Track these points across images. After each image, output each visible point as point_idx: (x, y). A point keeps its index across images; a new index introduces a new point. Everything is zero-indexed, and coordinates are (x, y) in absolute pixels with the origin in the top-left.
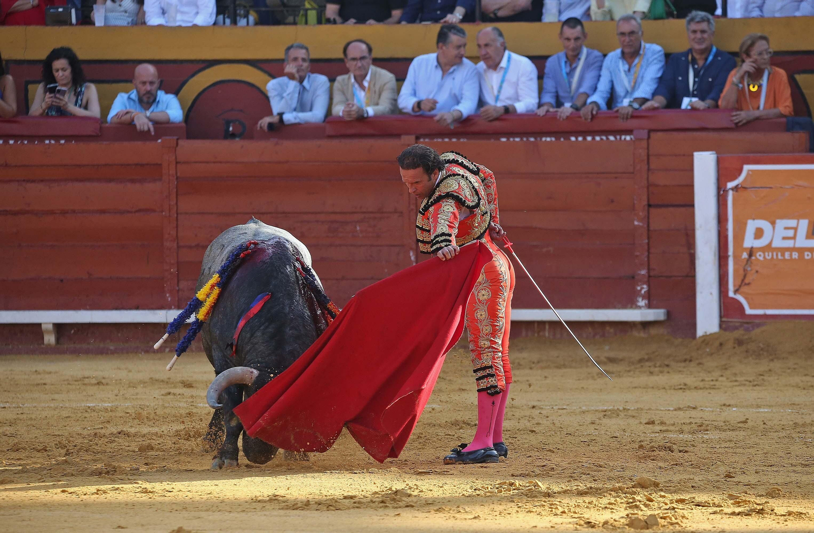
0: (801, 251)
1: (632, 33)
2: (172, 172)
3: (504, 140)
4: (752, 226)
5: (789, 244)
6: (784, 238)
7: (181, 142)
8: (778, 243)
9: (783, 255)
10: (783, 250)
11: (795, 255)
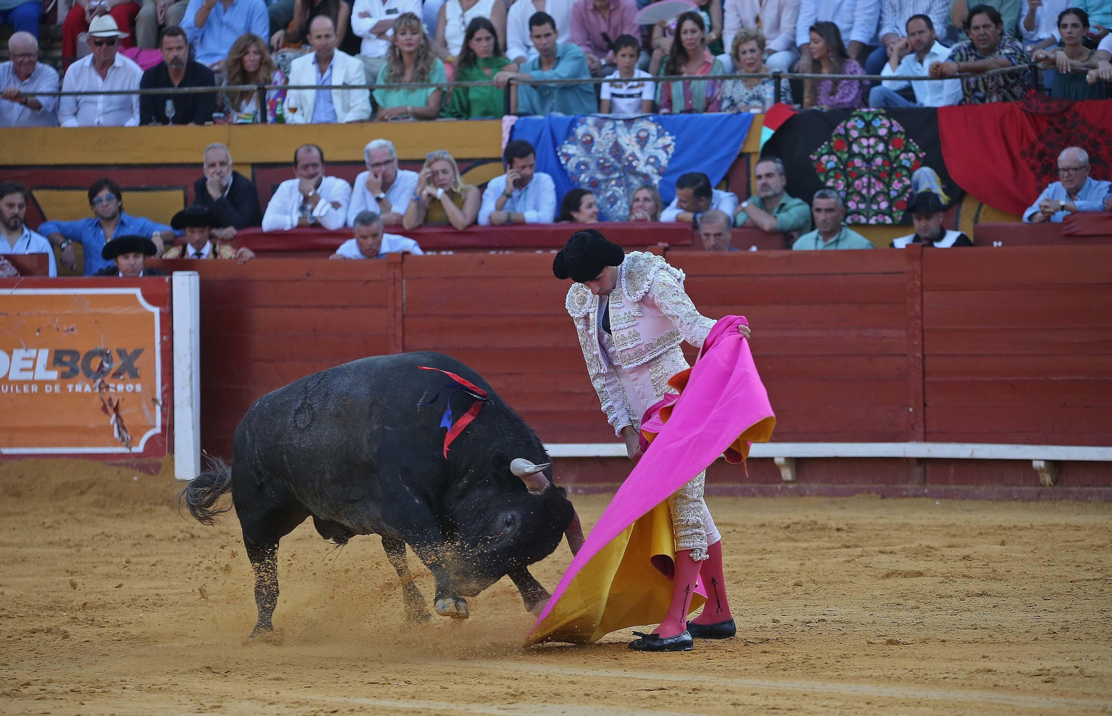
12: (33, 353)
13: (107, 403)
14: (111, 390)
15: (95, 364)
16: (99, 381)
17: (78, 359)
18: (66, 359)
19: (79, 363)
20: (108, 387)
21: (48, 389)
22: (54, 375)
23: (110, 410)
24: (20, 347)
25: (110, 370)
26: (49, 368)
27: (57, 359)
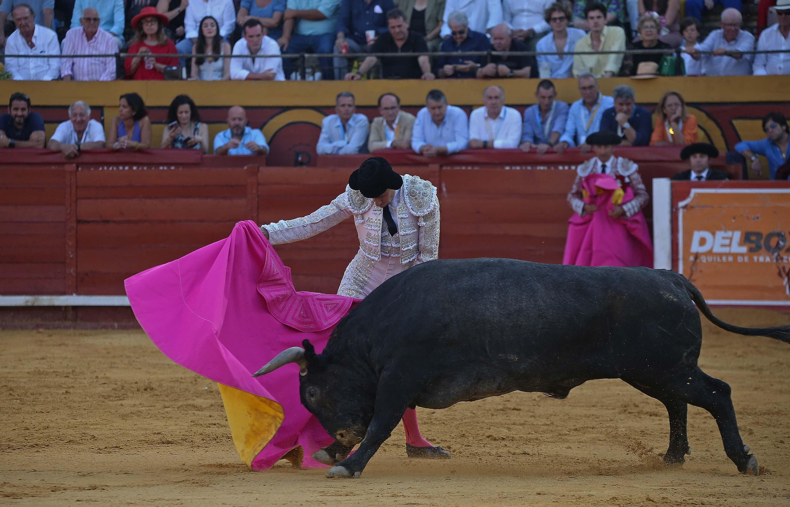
0: (735, 255)
1: (591, 87)
2: (254, 191)
3: (507, 168)
4: (697, 235)
5: (726, 250)
6: (723, 246)
7: (261, 169)
8: (717, 249)
9: (721, 258)
10: (721, 255)
11: (731, 259)
12: (729, 234)
13: (782, 270)
14: (785, 261)
15: (773, 242)
16: (776, 254)
17: (762, 238)
18: (753, 238)
19: (762, 242)
20: (782, 259)
21: (740, 259)
22: (744, 249)
23: (784, 275)
24: (720, 229)
25: (784, 246)
26: (741, 244)
27: (747, 238)
